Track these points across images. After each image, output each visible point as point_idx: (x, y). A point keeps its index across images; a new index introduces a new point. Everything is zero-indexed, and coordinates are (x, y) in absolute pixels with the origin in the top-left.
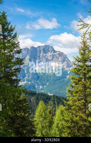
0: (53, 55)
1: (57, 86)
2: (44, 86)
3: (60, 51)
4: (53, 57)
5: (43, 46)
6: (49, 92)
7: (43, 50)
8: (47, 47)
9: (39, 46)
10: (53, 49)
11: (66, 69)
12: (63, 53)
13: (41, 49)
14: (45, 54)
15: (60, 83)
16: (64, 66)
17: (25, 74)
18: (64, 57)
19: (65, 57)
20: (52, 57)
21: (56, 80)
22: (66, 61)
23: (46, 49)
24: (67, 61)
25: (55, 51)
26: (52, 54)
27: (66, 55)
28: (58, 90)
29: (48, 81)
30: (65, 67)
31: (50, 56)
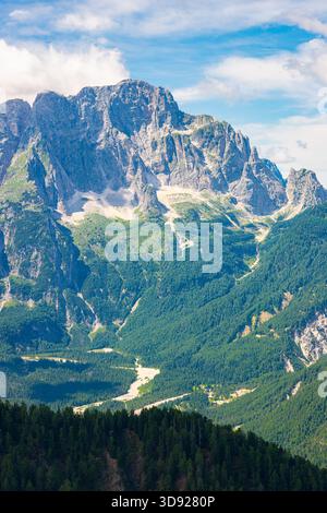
0: (170, 141)
1: (190, 317)
2: (116, 323)
3: (208, 117)
4: (171, 151)
5: (109, 88)
6: (139, 352)
7: (111, 109)
8: (135, 91)
9: (91, 90)
10: (172, 107)
11: (244, 221)
12: (230, 129)
13: (103, 105)
14: (122, 137)
15: (206, 301)
16: (234, 201)
17: (5, 256)
18: (233, 147)
19: (240, 147)
20: (162, 149)
21: (182, 286)
22: (244, 173)
23: (131, 104)
24: (250, 175)
25: (180, 119)
26: (163, 133)
27: (246, 141)
28: (190, 343)
29: (137, 289)
30: (240, 206)
31: (155, 145)
